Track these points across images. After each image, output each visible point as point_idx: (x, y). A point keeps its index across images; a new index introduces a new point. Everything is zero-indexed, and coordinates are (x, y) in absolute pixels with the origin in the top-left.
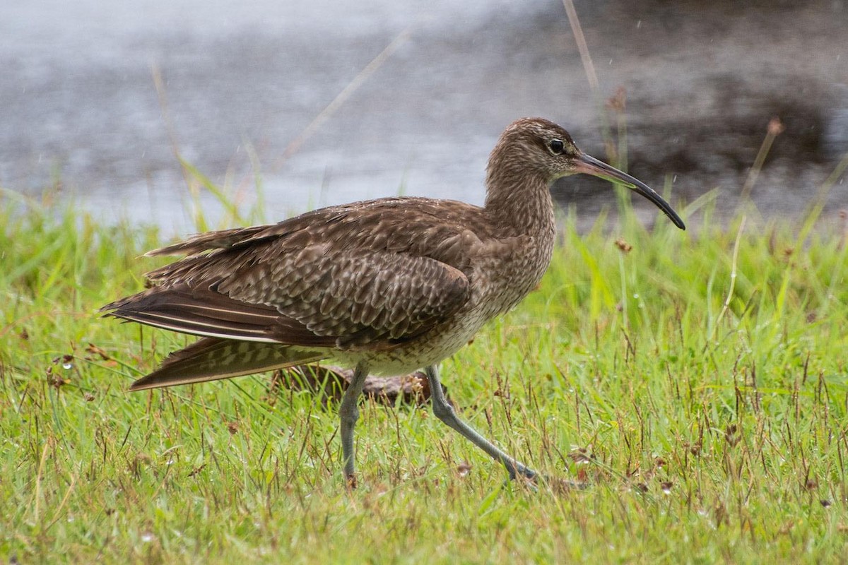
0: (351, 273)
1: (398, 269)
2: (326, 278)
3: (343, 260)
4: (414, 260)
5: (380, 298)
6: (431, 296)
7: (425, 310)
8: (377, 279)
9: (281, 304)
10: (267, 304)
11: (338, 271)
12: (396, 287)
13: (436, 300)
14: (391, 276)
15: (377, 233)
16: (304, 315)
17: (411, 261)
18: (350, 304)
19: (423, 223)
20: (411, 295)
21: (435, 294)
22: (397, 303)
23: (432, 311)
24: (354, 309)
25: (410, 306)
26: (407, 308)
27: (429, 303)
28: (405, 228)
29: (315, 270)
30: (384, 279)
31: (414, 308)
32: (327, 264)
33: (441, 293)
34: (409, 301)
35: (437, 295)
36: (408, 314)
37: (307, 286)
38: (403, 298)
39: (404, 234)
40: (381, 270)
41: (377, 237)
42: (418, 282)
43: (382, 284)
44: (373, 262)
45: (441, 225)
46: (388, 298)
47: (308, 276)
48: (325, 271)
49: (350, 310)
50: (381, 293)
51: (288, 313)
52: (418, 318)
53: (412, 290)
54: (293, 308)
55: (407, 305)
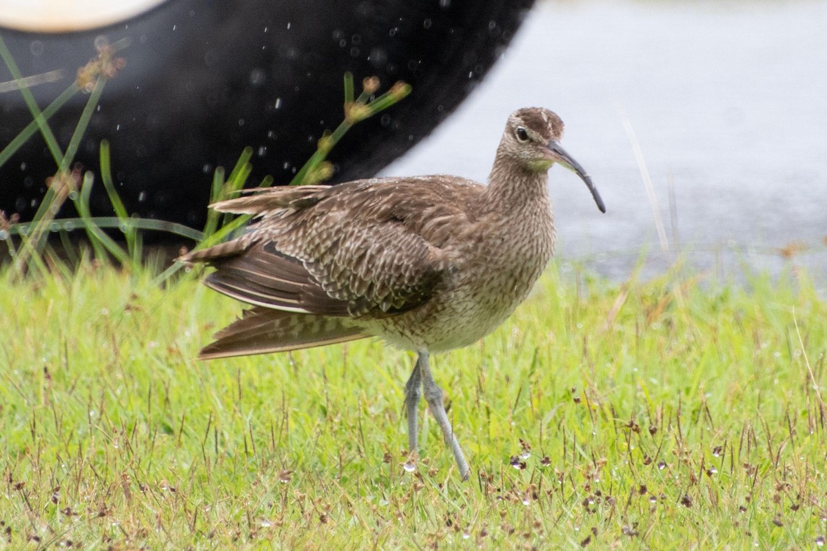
0: (351, 243)
1: (388, 243)
2: (335, 244)
3: (350, 229)
4: (405, 237)
5: (368, 271)
6: (407, 274)
7: (403, 287)
8: (369, 253)
9: (306, 260)
10: (298, 257)
11: (345, 239)
12: (382, 262)
13: (411, 279)
14: (380, 250)
15: (384, 204)
16: (320, 275)
17: (403, 236)
18: (348, 273)
19: (427, 201)
20: (392, 272)
21: (411, 273)
22: (381, 278)
23: (410, 289)
24: (351, 278)
25: (391, 283)
26: (389, 284)
27: (406, 282)
28: (408, 203)
29: (329, 237)
30: (374, 253)
31: (395, 284)
32: (338, 231)
33: (417, 272)
34: (391, 276)
35: (413, 274)
36: (391, 290)
37: (323, 250)
38: (385, 274)
39: (405, 208)
40: (375, 242)
41: (383, 208)
42: (400, 259)
43: (372, 257)
44: (371, 234)
45: (442, 205)
46: (374, 271)
47: (324, 241)
48: (335, 239)
49: (349, 278)
50: (370, 266)
51: (310, 269)
52: (399, 294)
53: (393, 266)
54: (314, 266)
55: (389, 280)
